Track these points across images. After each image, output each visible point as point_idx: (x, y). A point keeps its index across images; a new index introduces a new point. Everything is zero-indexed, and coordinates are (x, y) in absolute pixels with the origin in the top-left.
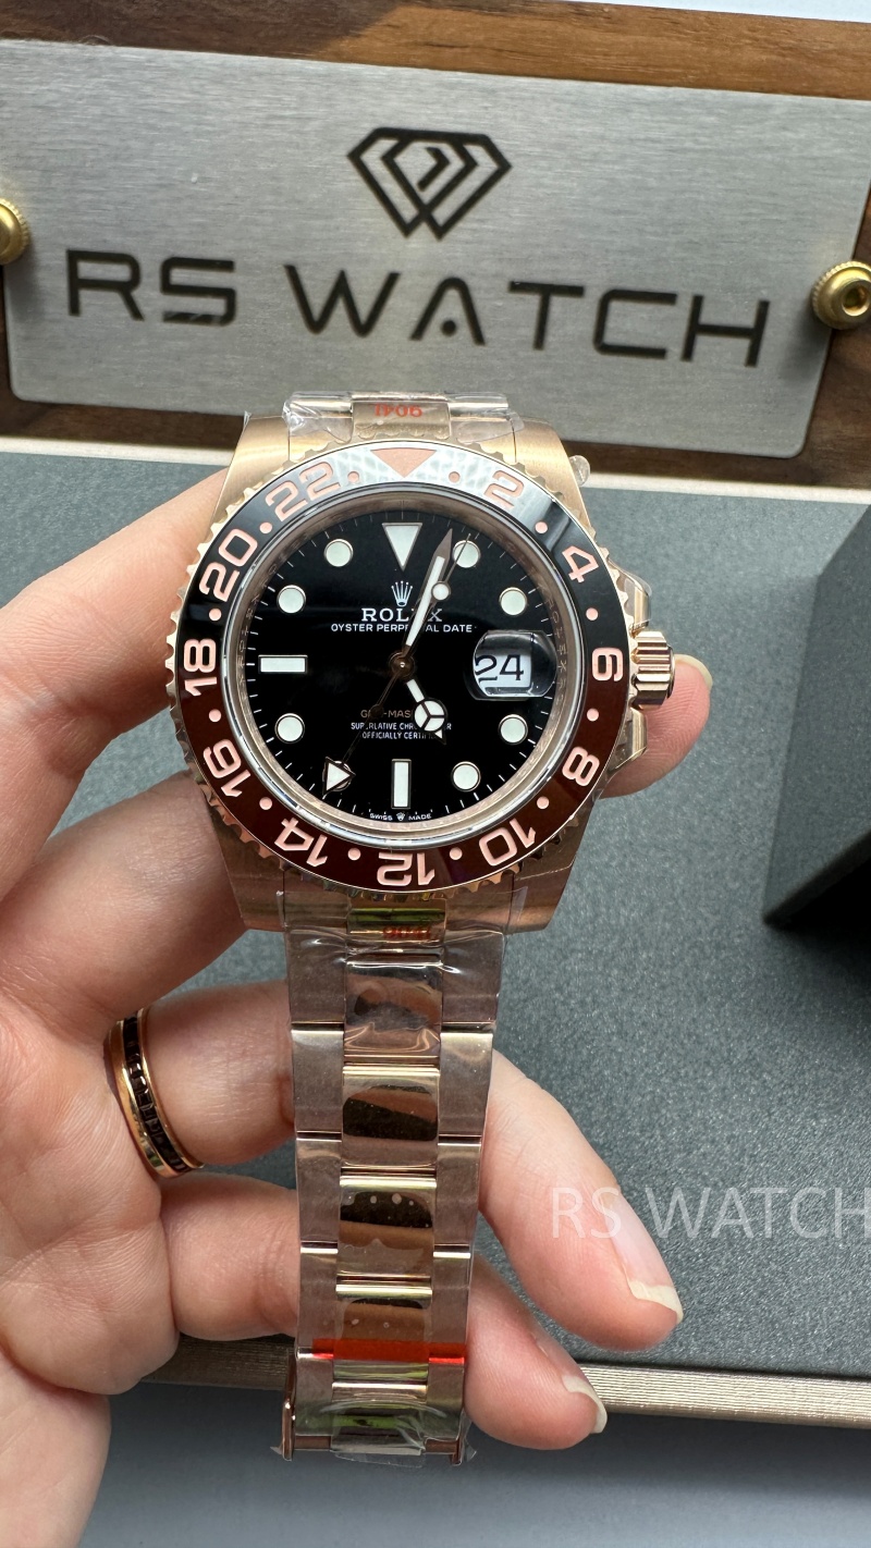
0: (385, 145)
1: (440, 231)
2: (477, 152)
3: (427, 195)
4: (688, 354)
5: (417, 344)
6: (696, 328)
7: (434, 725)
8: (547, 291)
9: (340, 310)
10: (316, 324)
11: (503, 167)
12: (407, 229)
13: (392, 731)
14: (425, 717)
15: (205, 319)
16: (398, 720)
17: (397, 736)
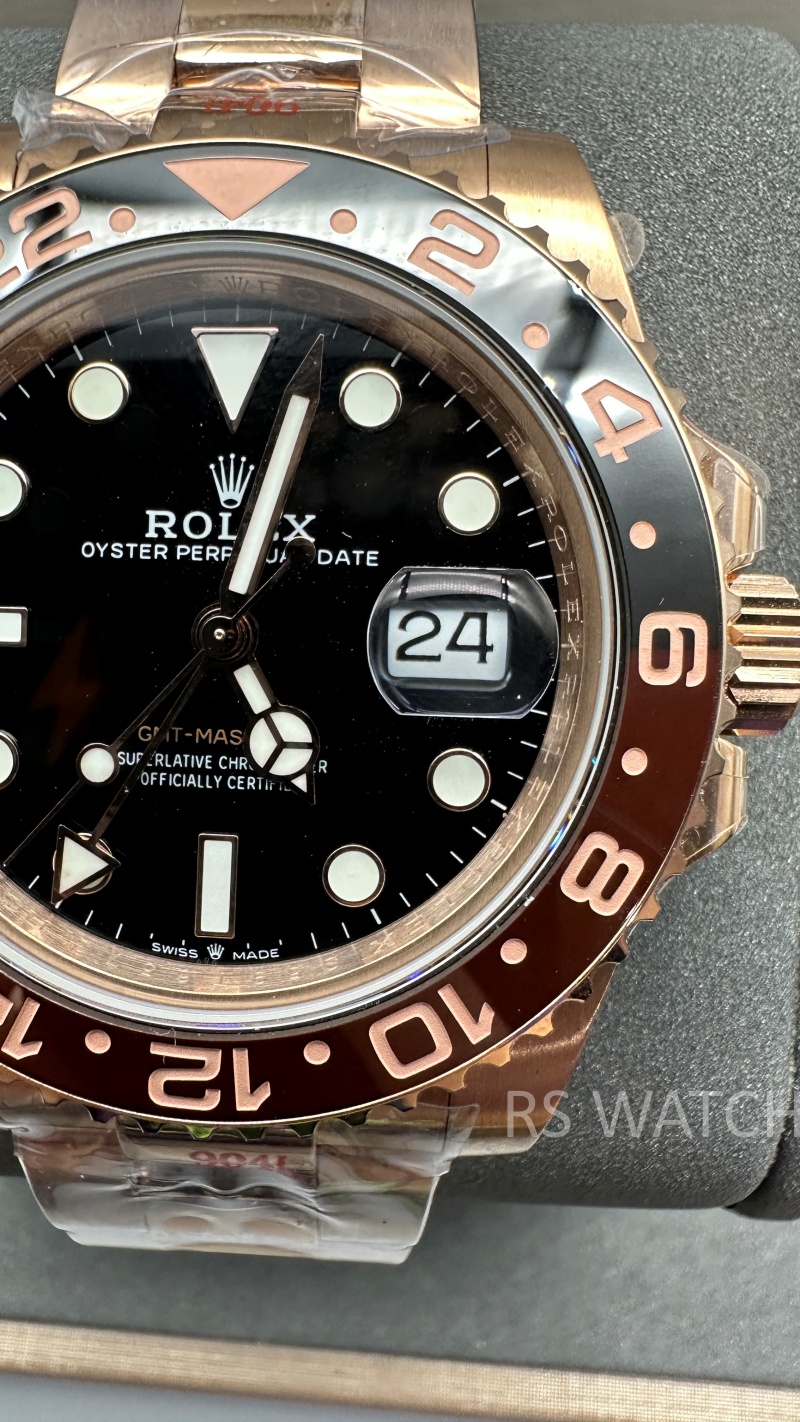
7: (291, 763)
13: (203, 772)
14: (273, 745)
16: (217, 750)
17: (212, 782)
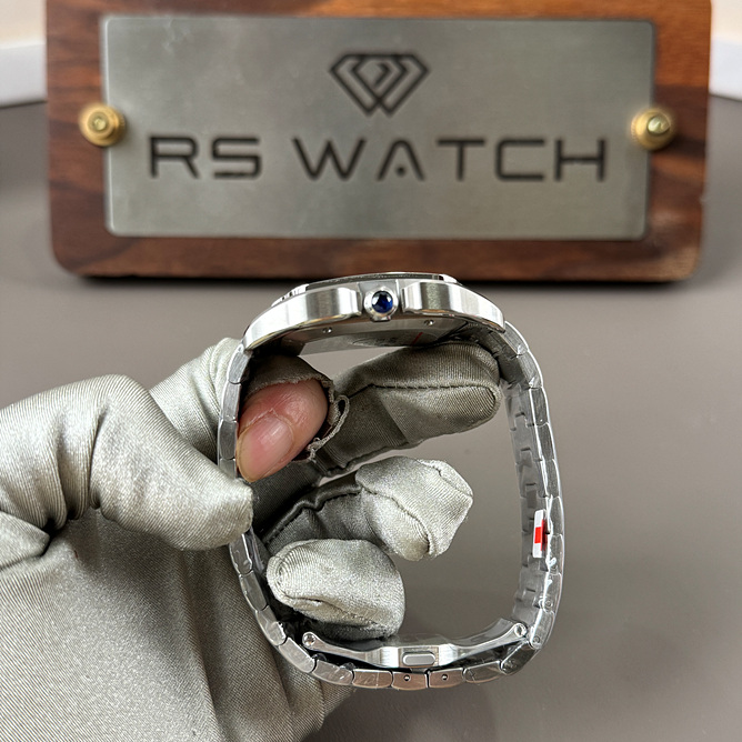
0: (350, 63)
1: (390, 111)
2: (409, 63)
3: (380, 89)
4: (559, 175)
5: (380, 183)
6: (561, 159)
8: (462, 144)
9: (329, 164)
10: (314, 174)
11: (425, 70)
12: (368, 110)
15: (241, 175)
